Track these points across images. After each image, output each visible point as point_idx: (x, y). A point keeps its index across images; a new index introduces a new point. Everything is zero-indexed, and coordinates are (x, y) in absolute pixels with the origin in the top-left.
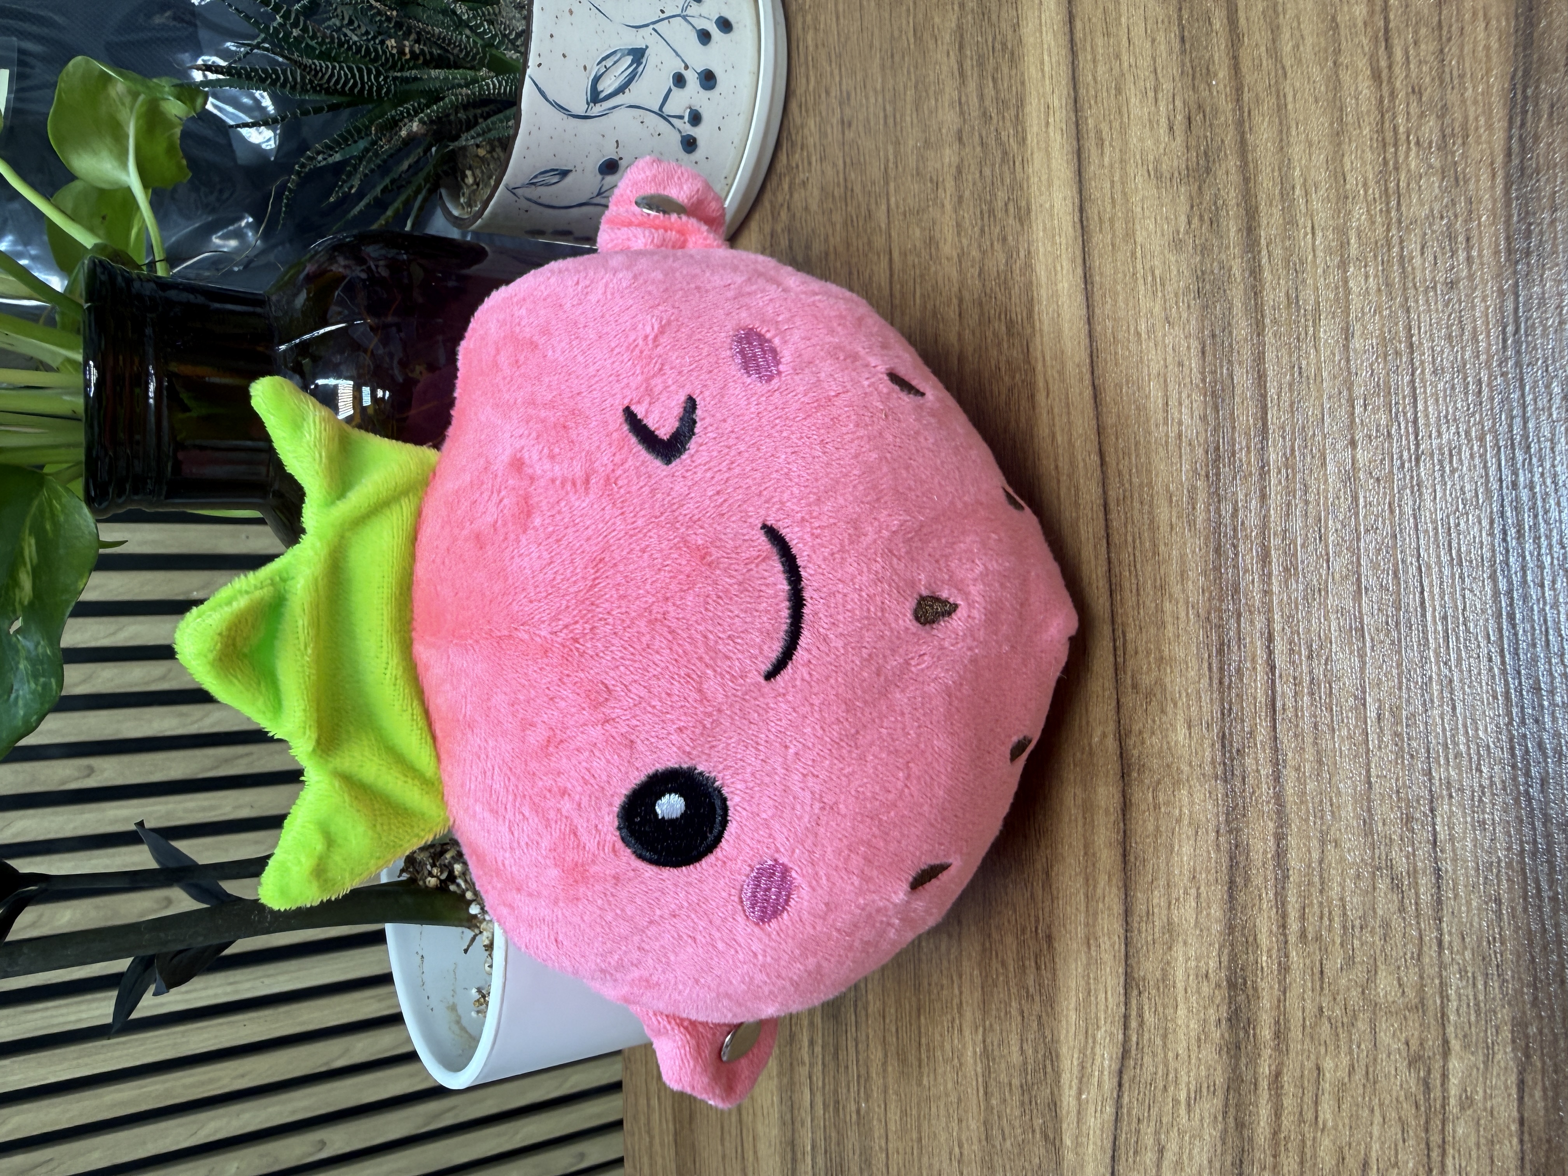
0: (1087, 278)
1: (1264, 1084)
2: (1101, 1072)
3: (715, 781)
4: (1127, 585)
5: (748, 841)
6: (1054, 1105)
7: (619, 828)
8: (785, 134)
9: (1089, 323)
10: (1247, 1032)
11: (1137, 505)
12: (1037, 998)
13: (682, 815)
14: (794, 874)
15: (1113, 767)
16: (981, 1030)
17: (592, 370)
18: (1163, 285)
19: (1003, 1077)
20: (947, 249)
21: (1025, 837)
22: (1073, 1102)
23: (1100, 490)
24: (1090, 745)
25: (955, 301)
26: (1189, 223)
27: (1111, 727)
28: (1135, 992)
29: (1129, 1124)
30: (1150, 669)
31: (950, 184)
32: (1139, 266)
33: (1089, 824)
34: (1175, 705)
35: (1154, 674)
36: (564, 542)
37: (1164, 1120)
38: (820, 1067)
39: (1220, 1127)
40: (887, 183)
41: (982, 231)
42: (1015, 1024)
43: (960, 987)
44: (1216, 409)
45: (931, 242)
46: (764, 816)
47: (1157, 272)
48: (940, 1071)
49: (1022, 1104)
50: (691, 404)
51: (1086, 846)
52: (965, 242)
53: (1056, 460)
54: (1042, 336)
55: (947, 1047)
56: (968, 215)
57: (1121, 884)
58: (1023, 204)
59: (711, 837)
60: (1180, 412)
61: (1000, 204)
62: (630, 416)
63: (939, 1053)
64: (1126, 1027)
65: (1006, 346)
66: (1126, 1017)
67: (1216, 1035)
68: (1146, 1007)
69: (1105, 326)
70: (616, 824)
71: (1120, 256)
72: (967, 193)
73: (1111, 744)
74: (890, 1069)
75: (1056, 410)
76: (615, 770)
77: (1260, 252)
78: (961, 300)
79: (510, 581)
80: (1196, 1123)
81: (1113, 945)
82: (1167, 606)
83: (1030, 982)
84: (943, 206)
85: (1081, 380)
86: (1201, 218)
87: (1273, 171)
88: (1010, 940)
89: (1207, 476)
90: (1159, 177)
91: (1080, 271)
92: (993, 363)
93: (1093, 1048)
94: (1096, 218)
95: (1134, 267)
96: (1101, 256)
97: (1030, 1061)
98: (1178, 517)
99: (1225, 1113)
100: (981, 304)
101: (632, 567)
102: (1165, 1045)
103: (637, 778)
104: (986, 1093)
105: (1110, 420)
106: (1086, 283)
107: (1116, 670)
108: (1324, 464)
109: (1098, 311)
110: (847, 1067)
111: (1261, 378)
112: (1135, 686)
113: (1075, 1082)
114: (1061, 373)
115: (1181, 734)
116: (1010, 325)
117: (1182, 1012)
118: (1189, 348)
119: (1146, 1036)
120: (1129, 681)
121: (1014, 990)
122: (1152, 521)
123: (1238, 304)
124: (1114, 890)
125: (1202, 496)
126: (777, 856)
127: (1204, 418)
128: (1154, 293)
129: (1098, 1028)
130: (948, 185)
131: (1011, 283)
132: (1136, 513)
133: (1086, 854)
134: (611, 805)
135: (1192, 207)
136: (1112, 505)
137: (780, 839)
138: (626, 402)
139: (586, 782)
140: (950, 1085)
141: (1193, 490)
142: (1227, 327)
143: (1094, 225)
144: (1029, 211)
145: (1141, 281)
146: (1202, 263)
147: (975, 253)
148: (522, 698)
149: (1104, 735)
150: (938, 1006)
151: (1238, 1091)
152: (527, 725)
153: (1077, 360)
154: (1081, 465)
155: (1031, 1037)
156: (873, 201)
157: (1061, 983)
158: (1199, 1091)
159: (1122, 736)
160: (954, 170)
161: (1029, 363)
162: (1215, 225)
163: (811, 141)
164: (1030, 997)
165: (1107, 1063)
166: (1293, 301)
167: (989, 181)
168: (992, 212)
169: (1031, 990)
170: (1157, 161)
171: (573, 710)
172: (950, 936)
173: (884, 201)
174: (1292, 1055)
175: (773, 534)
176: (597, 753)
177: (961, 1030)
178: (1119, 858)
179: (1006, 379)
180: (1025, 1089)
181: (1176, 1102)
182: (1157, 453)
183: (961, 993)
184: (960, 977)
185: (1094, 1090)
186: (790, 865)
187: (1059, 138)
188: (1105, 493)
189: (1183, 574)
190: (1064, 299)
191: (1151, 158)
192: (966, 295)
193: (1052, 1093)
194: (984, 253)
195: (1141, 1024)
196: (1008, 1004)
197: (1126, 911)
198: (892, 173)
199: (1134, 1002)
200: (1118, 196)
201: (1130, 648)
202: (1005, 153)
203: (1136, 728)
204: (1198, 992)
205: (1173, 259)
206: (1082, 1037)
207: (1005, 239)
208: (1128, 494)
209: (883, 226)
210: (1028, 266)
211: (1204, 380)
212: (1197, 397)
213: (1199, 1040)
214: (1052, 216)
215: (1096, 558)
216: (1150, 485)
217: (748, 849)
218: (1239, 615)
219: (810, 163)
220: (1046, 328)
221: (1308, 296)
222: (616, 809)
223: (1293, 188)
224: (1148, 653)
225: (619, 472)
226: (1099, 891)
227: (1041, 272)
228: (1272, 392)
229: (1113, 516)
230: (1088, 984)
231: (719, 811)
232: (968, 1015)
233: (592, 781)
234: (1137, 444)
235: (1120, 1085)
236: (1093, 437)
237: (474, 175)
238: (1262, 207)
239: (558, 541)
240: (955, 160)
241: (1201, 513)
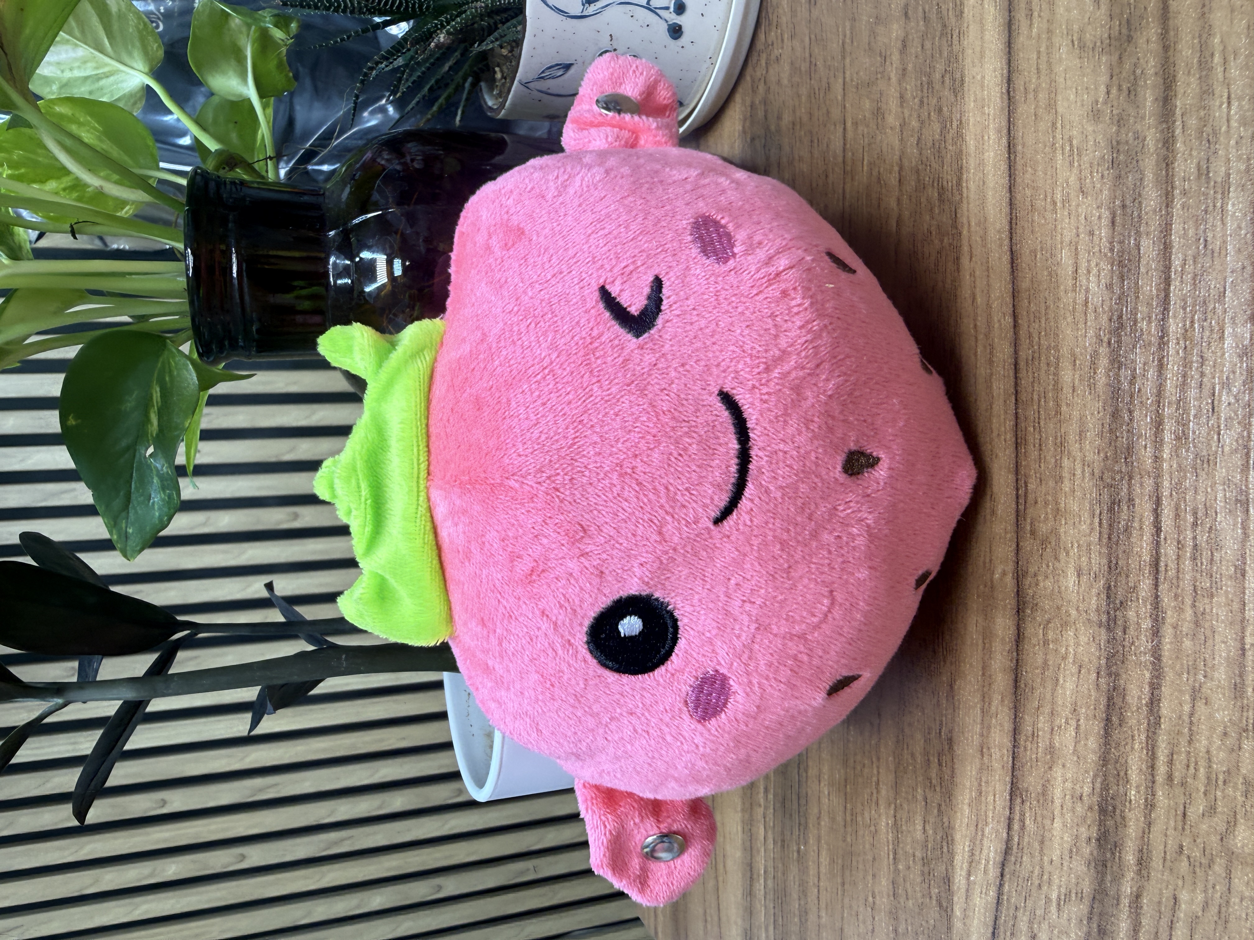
0: (1011, 148)
1: (1125, 902)
2: (988, 861)
3: (668, 605)
4: (1030, 439)
5: (695, 655)
6: (948, 880)
7: (587, 643)
8: (763, 14)
9: (1010, 191)
10: (1113, 854)
11: (1043, 366)
12: (938, 789)
13: (641, 633)
14: (732, 683)
15: (1010, 602)
16: (893, 806)
18: (1079, 155)
19: (908, 848)
20: (891, 120)
21: (934, 652)
22: (964, 882)
23: (1012, 350)
24: (992, 581)
25: (896, 169)
26: (1108, 93)
27: (1010, 567)
28: (1019, 800)
29: (1008, 909)
30: (1046, 519)
31: (896, 57)
32: (1059, 136)
33: (987, 651)
34: (1067, 554)
35: (1050, 524)
37: (1038, 912)
38: (772, 811)
39: (1085, 929)
40: (844, 58)
41: (922, 102)
42: (919, 807)
43: (878, 767)
44: (1122, 278)
45: (879, 113)
47: (1075, 142)
48: (860, 833)
49: (923, 874)
50: (658, 284)
51: (983, 668)
52: (907, 113)
53: (975, 320)
54: (968, 203)
55: (867, 815)
56: (910, 86)
57: (1011, 705)
58: (958, 76)
59: (663, 651)
60: (1088, 280)
61: (937, 76)
62: (605, 294)
63: (859, 819)
64: (1009, 828)
65: (937, 211)
66: (1010, 820)
67: (1086, 850)
68: (1027, 815)
69: (1024, 194)
70: (585, 639)
71: (1042, 126)
72: (910, 67)
73: (1009, 580)
74: (823, 823)
75: (977, 273)
76: (587, 596)
77: (1175, 121)
78: (901, 168)
80: (1063, 921)
81: (1002, 756)
82: (1066, 463)
83: (933, 774)
84: (889, 79)
85: (1001, 246)
86: (1120, 89)
87: (1194, 38)
88: (918, 736)
89: (1109, 343)
90: (1082, 47)
91: (1004, 141)
92: (926, 226)
93: (981, 840)
94: (1022, 88)
95: (1054, 137)
96: (1024, 127)
97: (931, 839)
98: (1080, 380)
99: (1090, 919)
100: (918, 171)
102: (1042, 849)
103: (604, 603)
104: (895, 859)
105: (1025, 284)
106: (1009, 153)
107: (1017, 515)
108: (1222, 338)
109: (1019, 180)
110: (791, 815)
111: (1167, 251)
112: (1033, 533)
113: (965, 866)
114: (984, 238)
115: (1071, 580)
116: (942, 191)
117: (1057, 824)
118: (1100, 217)
119: (1026, 839)
120: (1028, 528)
121: (920, 779)
122: (1056, 383)
123: (1149, 176)
124: (1006, 710)
125: (1103, 362)
126: (718, 668)
127: (1109, 287)
128: (1071, 164)
129: (987, 824)
130: (894, 58)
131: (944, 151)
132: (1043, 372)
133: (983, 674)
134: (581, 624)
135: (1112, 77)
136: (1022, 364)
137: (723, 654)
138: (601, 282)
139: (562, 606)
140: (867, 846)
141: (1095, 355)
142: (1138, 198)
143: (1019, 96)
144: (962, 81)
145: (1059, 152)
146: (1118, 133)
147: (915, 123)
149: (1004, 574)
150: (860, 780)
151: (1101, 902)
152: (515, 557)
153: (998, 226)
154: (996, 325)
155: (932, 820)
156: (832, 74)
157: (958, 780)
158: (1068, 895)
159: (1019, 576)
160: (899, 44)
161: (957, 228)
162: (1132, 97)
163: (784, 19)
164: (932, 787)
165: (992, 855)
166: (1203, 173)
167: (929, 53)
168: (930, 83)
169: (934, 781)
170: (1082, 31)
171: (554, 546)
172: (872, 724)
173: (841, 75)
174: (1153, 882)
175: (728, 400)
176: (572, 582)
177: (877, 804)
178: (1011, 682)
179: (936, 242)
180: (925, 861)
181: (1048, 900)
182: (1065, 318)
183: (878, 772)
184: (878, 759)
185: (980, 875)
186: (729, 675)
187: (992, 9)
188: (1016, 352)
189: (1081, 434)
190: (989, 168)
191: (1076, 27)
192: (906, 163)
193: (947, 870)
194: (922, 123)
195: (1023, 827)
196: (914, 789)
197: (1015, 729)
198: (848, 48)
199: (1017, 808)
200: (1043, 67)
201: (1031, 497)
202: (944, 26)
203: (1032, 570)
204: (1073, 810)
205: (1090, 129)
206: (973, 828)
207: (940, 110)
208: (1036, 355)
209: (840, 98)
210: (960, 136)
211: (1112, 250)
212: (1106, 267)
213: (1071, 851)
214: (982, 87)
215: (1006, 413)
216: (1057, 348)
217: (694, 662)
218: (1131, 478)
219: (782, 40)
220: (972, 196)
221: (1219, 170)
222: (585, 628)
223: (1212, 55)
224: (1046, 503)
225: (596, 344)
226: (993, 708)
227: (971, 143)
228: (1176, 263)
229: (1022, 374)
230: (980, 785)
231: (671, 630)
232: (883, 792)
233: (567, 605)
234: (1047, 308)
235: (1002, 875)
236: (1009, 300)
237: (502, 71)
238: (1180, 75)
240: (901, 33)
241: (1101, 379)
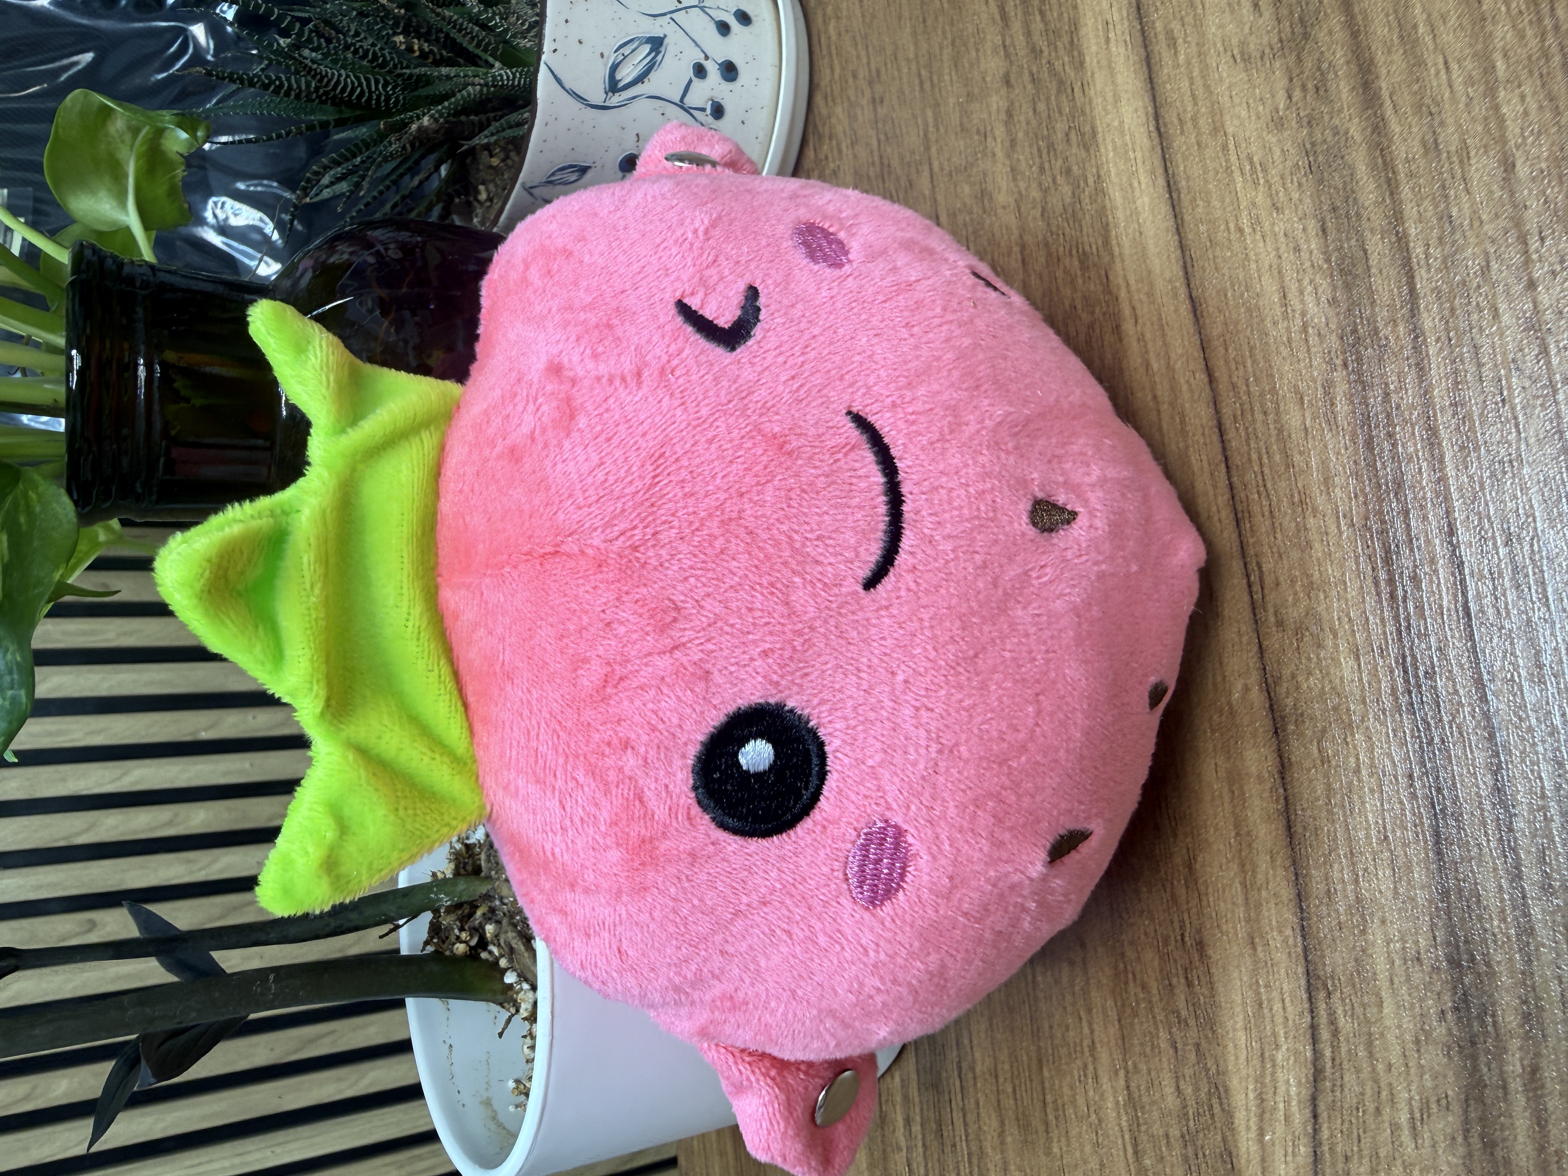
0: (1171, 186)
1: (1516, 1085)
2: (1288, 1102)
3: (807, 722)
4: (1256, 509)
5: (853, 797)
6: (1228, 1155)
7: (695, 788)
8: (810, 129)
9: (1179, 234)
10: (1483, 1023)
11: (1259, 417)
12: (1192, 1022)
13: (772, 767)
14: (910, 839)
15: (1262, 723)
16: (1122, 1074)
17: (636, 267)
18: (1265, 170)
19: (1157, 1129)
20: (1002, 198)
21: (1157, 828)
22: (1254, 1147)
23: (1212, 410)
24: (1229, 704)
25: (1016, 249)
26: (1290, 97)
27: (1254, 677)
28: (1322, 995)
29: (1333, 1165)
30: (1297, 600)
31: (1000, 131)
32: (1233, 158)
33: (1239, 798)
34: (1335, 636)
35: (1305, 603)
36: (615, 441)
37: (1382, 1153)
38: (920, 1150)
39: (1461, 1151)
40: (928, 148)
41: (1042, 169)
42: (1166, 1061)
43: (1090, 1024)
44: (1348, 287)
45: (983, 195)
46: (870, 762)
47: (1255, 159)
48: (1074, 1132)
49: (1186, 1159)
50: (753, 293)
51: (1237, 826)
52: (1022, 185)
53: (1153, 390)
54: (1123, 261)
55: (1081, 1101)
56: (1023, 156)
57: (1288, 863)
58: (1087, 129)
59: (806, 795)
60: (1302, 302)
61: (1060, 135)
62: (684, 310)
63: (1070, 1111)
64: (1315, 1040)
65: (1080, 281)
66: (1314, 1028)
67: (1440, 1031)
68: (1340, 1011)
69: (1198, 232)
70: (691, 782)
71: (1209, 152)
72: (1021, 135)
73: (1256, 696)
74: (1009, 1139)
75: (1148, 336)
76: (688, 711)
77: (1381, 105)
78: (1023, 247)
79: (553, 490)
80: (1425, 1151)
81: (1285, 941)
82: (1311, 522)
83: (1181, 1003)
84: (994, 155)
85: (1176, 296)
86: (1304, 88)
87: (1387, 15)
88: (1149, 955)
89: (1345, 365)
90: (1247, 59)
91: (1161, 181)
92: (1067, 303)
93: (1273, 1074)
94: (1176, 121)
95: (1227, 161)
96: (1185, 158)
97: (1191, 1102)
98: (1314, 419)
99: (1466, 1133)
100: (1047, 245)
101: (698, 461)
102: (1371, 1055)
103: (715, 718)
104: (1136, 1153)
105: (1215, 330)
106: (1170, 193)
107: (1254, 609)
108: (1496, 315)
109: (1187, 218)
110: (954, 1145)
111: (1401, 242)
112: (1280, 624)
113: (1254, 1120)
114: (1150, 295)
115: (1347, 664)
116: (1084, 259)
117: (1388, 1009)
118: (1304, 230)
119: (1344, 1049)
120: (1272, 619)
121: (1160, 1017)
122: (1280, 431)
123: (1362, 169)
124: (1281, 872)
125: (1341, 389)
126: (888, 814)
127: (1333, 302)
128: (1256, 183)
129: (1278, 1047)
130: (997, 133)
131: (1080, 214)
132: (1259, 425)
133: (1238, 834)
134: (684, 756)
135: (1291, 80)
136: (1228, 423)
137: (891, 790)
138: (678, 295)
139: (654, 729)
140: (1088, 1149)
141: (1328, 387)
142: (1350, 195)
143: (1173, 129)
144: (1094, 134)
145: (1237, 174)
146: (1310, 134)
147: (1035, 194)
148: (572, 627)
149: (1247, 689)
150: (1063, 1051)
151: (1481, 1100)
152: (579, 662)
153: (1168, 275)
154: (1185, 388)
155: (1188, 1072)
156: (913, 170)
157: (1221, 998)
158: (1425, 1106)
159: (1269, 686)
160: (1003, 116)
161: (1110, 293)
162: (1322, 92)
163: (839, 129)
164: (1183, 1023)
165: (1293, 1090)
166: (1432, 147)
167: (1044, 115)
168: (1051, 147)
169: (1184, 1013)
170: (1243, 44)
171: (635, 636)
172: (1072, 963)
173: (926, 168)
174: (1552, 1041)
175: (861, 422)
176: (665, 690)
177: (1096, 1077)
178: (1282, 832)
179: (1084, 316)
180: (1187, 1139)
181: (1395, 1127)
182: (1278, 353)
183: (1092, 1031)
184: (1089, 1011)
185: (1280, 1128)
186: (905, 827)
187: (1122, 50)
188: (1217, 411)
189: (1327, 481)
190: (1145, 215)
191: (1235, 41)
192: (1028, 238)
193: (1224, 1139)
194: (1046, 191)
195: (1335, 1033)
196: (1154, 1036)
197: (1299, 895)
198: (932, 137)
199: (1322, 1006)
200: (1200, 92)
201: (1269, 580)
202: (1061, 82)
203: (1286, 672)
204: (1408, 979)
205: (1274, 140)
206: (1256, 1062)
207: (1068, 171)
208: (1247, 407)
209: (927, 193)
210: (1100, 191)
211: (1328, 260)
212: (1323, 281)
213: (1417, 1042)
214: (1122, 133)
215: (1215, 487)
216: (1273, 391)
217: (852, 808)
218: (1407, 513)
219: (840, 151)
220: (1127, 252)
221: (1450, 138)
222: (690, 762)
223: (1415, 27)
224: (1293, 582)
225: (675, 362)
226: (1260, 877)
227: (1116, 195)
228: (1418, 251)
229: (1231, 435)
230: (1258, 994)
231: (815, 761)
232: (1104, 1056)
233: (661, 726)
234: (1252, 349)
235: (1315, 1116)
236: (1197, 354)
237: (487, 190)
238: (1380, 58)
239: (609, 440)
240: (1004, 104)
241: (1342, 407)
